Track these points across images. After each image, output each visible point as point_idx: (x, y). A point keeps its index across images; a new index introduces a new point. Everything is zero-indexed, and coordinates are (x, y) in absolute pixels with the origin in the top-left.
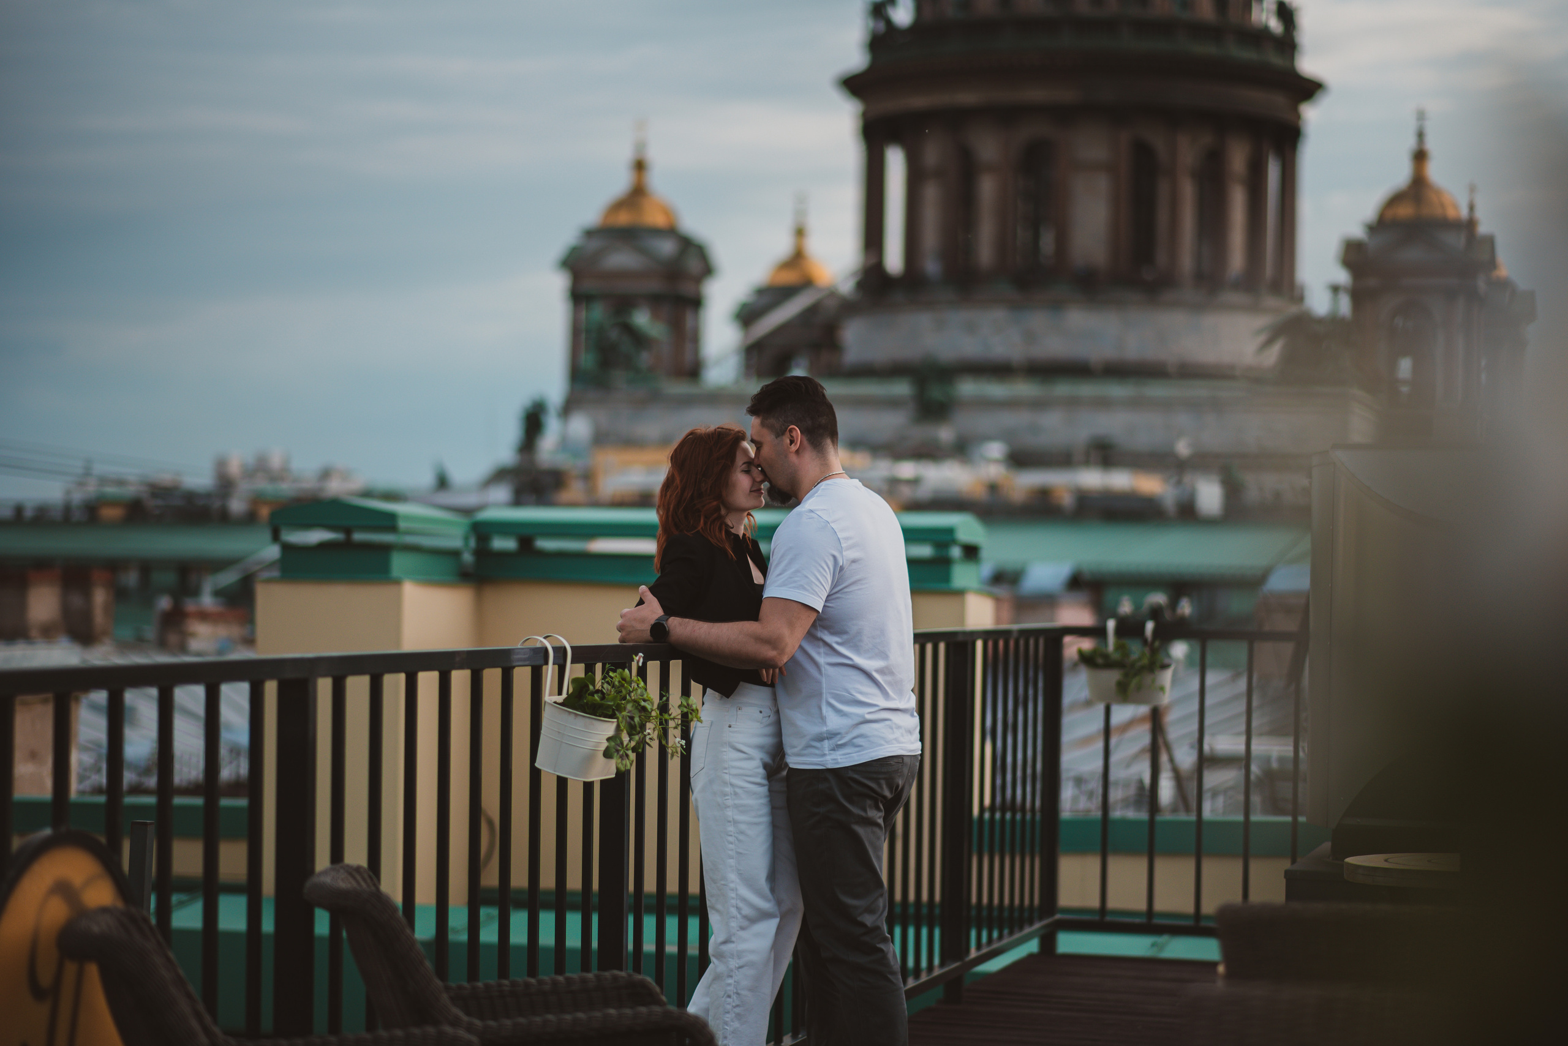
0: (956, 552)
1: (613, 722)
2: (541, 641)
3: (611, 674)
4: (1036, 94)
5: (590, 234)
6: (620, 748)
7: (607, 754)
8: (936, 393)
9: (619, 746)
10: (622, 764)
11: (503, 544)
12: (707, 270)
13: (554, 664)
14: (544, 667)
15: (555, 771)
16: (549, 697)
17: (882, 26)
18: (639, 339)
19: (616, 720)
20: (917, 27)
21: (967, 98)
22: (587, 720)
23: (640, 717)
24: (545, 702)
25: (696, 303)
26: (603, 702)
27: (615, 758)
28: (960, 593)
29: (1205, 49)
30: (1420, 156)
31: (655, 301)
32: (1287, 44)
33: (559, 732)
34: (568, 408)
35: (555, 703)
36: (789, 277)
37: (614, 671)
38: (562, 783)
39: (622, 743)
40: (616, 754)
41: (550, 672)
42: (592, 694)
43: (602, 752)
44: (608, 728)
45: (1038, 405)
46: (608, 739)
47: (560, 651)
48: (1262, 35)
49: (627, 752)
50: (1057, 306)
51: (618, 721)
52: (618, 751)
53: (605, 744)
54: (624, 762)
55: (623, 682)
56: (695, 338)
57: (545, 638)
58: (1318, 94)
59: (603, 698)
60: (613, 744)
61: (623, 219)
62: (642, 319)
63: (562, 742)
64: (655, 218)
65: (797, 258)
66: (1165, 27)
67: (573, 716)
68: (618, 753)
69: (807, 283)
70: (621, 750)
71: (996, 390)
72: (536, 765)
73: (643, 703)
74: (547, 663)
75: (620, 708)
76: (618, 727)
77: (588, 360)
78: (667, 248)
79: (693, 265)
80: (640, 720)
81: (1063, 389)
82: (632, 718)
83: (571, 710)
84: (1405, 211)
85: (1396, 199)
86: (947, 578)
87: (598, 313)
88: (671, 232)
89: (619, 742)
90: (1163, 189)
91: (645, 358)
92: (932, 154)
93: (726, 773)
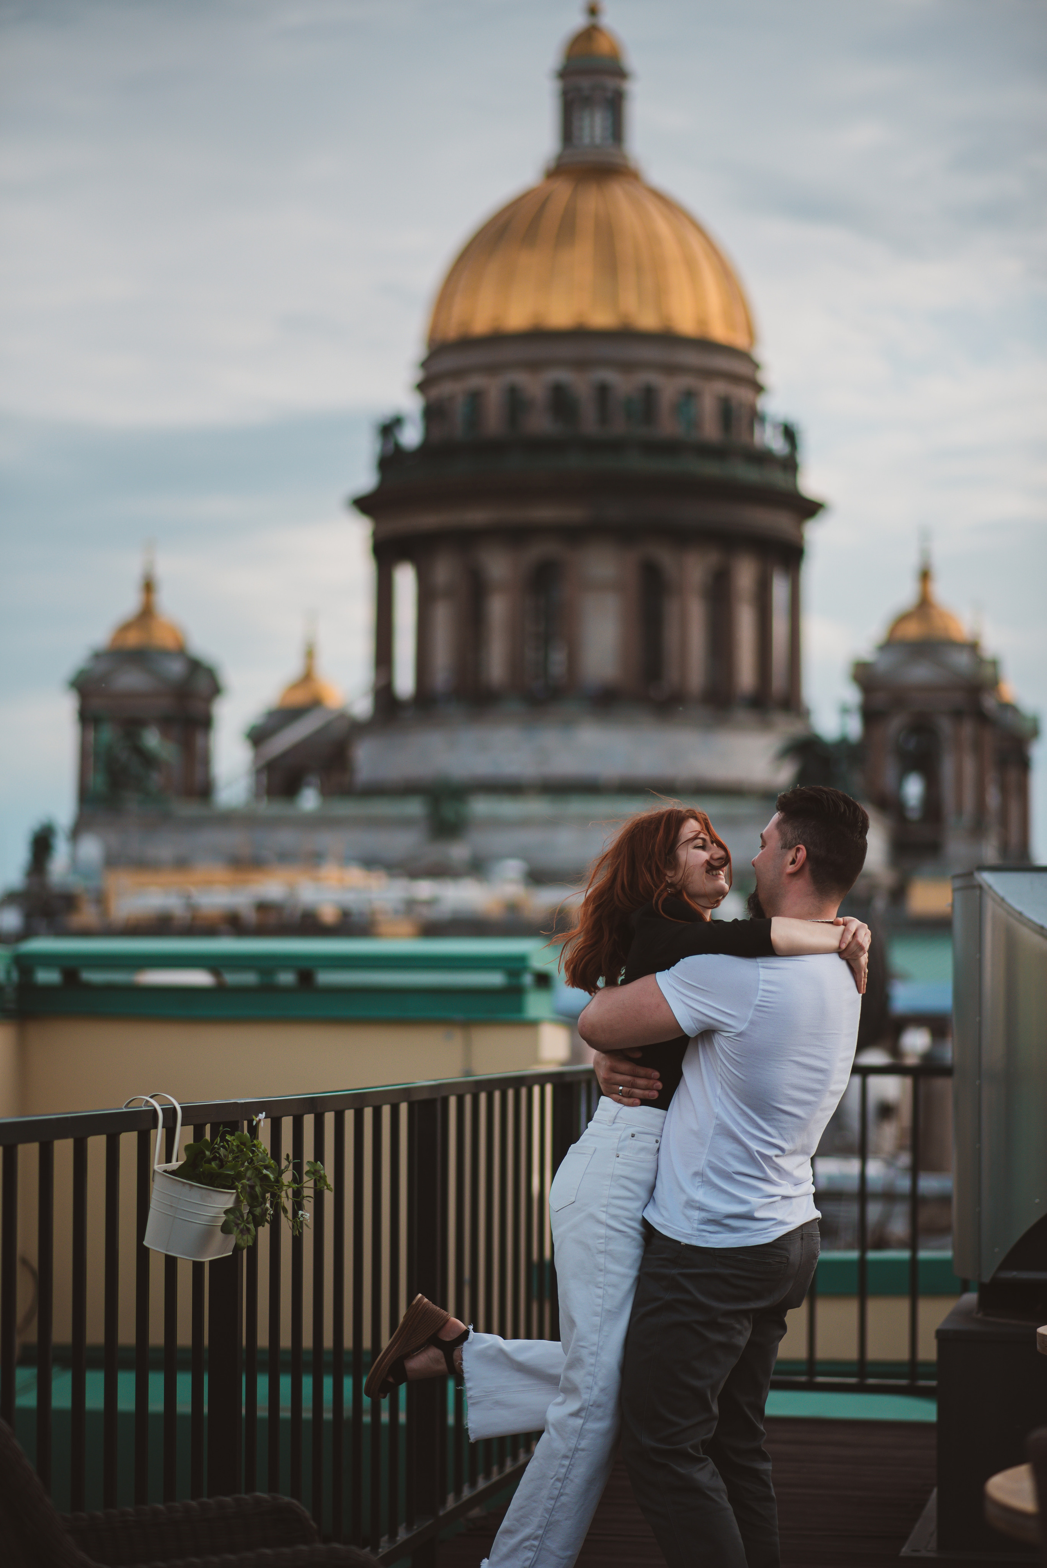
0: (528, 979)
1: (233, 1193)
2: (147, 1101)
3: (228, 1137)
4: (545, 514)
5: (97, 656)
6: (240, 1222)
7: (226, 1229)
8: (449, 811)
9: (239, 1220)
10: (243, 1240)
11: (47, 976)
12: (215, 690)
13: (163, 1127)
14: (152, 1131)
15: (167, 1251)
16: (157, 1166)
17: (391, 446)
18: (148, 760)
19: (234, 1191)
20: (426, 448)
21: (477, 517)
22: (204, 1191)
23: (261, 1186)
24: (154, 1171)
25: (205, 723)
26: (221, 1171)
27: (234, 1233)
28: (534, 1024)
29: (711, 469)
30: (925, 576)
31: (166, 723)
32: (790, 465)
33: (172, 1206)
34: (76, 832)
35: (165, 1171)
36: (300, 698)
37: (232, 1134)
38: (171, 1263)
39: (242, 1216)
40: (235, 1229)
41: (158, 1136)
42: (209, 1161)
43: (220, 1228)
44: (225, 1200)
45: (552, 822)
46: (227, 1212)
47: (170, 1113)
48: (763, 457)
49: (248, 1225)
50: (568, 724)
51: (237, 1191)
52: (237, 1225)
53: (223, 1217)
54: (245, 1237)
55: (243, 1147)
56: (206, 760)
57: (151, 1097)
58: (821, 514)
59: (222, 1165)
60: (232, 1217)
61: (133, 639)
62: (152, 739)
63: (175, 1217)
64: (163, 639)
65: (307, 677)
66: (671, 447)
67: (187, 1187)
68: (238, 1228)
69: (315, 704)
70: (241, 1224)
71: (508, 808)
72: (144, 1243)
73: (265, 1172)
74: (156, 1127)
75: (239, 1176)
76: (238, 1197)
77: (98, 781)
78: (176, 668)
79: (202, 684)
80: (262, 1189)
81: (577, 806)
82: (252, 1187)
83: (185, 1181)
84: (912, 630)
85: (903, 618)
86: (519, 1007)
87: (108, 734)
88: (181, 652)
89: (238, 1214)
90: (672, 609)
91: (156, 779)
92: (443, 573)
93: (604, 1212)
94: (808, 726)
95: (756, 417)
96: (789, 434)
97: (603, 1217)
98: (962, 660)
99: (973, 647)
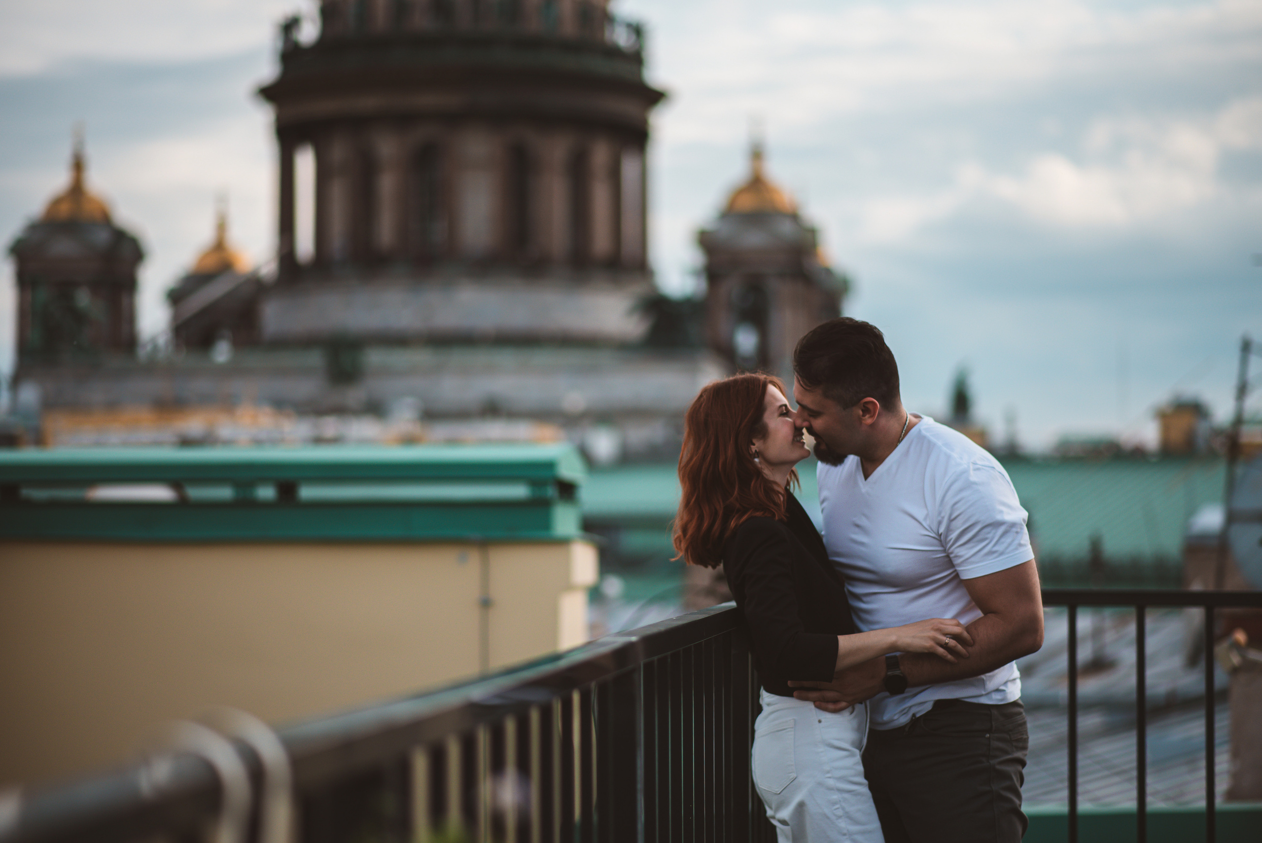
4: (428, 100)
5: (33, 226)
8: (346, 360)
12: (137, 255)
17: (289, 45)
18: (79, 317)
20: (322, 44)
21: (368, 103)
25: (129, 284)
30: (756, 156)
31: (95, 285)
32: (637, 59)
34: (16, 381)
36: (213, 263)
48: (614, 52)
56: (130, 317)
58: (663, 101)
61: (64, 212)
62: (84, 299)
64: (90, 211)
65: (220, 246)
66: (535, 43)
69: (225, 268)
71: (398, 357)
77: (36, 337)
78: (102, 237)
79: (126, 252)
81: (458, 359)
84: (747, 203)
86: (546, 523)
87: (44, 295)
88: (107, 223)
91: (87, 334)
92: (339, 152)
93: (830, 778)
94: (654, 288)
95: (608, 18)
96: (637, 30)
97: (831, 782)
98: (786, 228)
99: (794, 217)
